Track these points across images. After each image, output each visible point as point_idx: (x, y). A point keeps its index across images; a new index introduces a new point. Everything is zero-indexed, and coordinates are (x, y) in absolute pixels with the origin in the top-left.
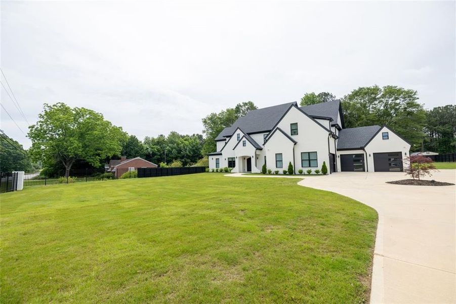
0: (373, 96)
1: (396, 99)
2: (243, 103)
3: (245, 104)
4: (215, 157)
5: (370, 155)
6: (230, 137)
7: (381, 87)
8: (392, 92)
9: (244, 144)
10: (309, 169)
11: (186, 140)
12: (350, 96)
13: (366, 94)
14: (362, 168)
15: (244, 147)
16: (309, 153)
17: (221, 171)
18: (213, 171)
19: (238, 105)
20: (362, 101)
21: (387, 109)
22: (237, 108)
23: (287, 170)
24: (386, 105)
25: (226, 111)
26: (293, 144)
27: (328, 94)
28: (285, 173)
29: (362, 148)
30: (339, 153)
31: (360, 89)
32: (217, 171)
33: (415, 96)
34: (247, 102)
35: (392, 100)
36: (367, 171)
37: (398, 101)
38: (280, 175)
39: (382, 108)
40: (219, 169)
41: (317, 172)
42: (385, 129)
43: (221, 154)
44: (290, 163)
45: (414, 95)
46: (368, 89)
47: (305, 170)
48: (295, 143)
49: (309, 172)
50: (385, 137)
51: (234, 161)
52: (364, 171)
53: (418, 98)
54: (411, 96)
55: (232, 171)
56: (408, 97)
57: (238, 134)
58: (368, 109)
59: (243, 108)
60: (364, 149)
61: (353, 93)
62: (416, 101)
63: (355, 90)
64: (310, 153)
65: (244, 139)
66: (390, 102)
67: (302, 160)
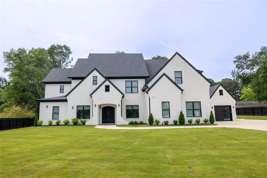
5: (212, 108)
6: (82, 79)
15: (107, 93)
16: (193, 102)
17: (67, 124)
18: (49, 125)
23: (178, 120)
28: (175, 123)
32: (58, 124)
40: (62, 121)
41: (205, 122)
43: (66, 101)
44: (181, 113)
51: (88, 111)
65: (107, 83)
67: (187, 110)
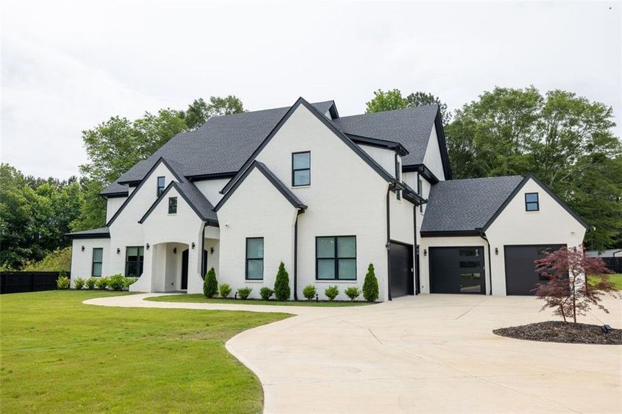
0: (524, 111)
1: (573, 122)
2: (213, 100)
3: (219, 103)
4: (91, 244)
5: (497, 251)
6: (139, 183)
7: (543, 93)
8: (562, 105)
9: (173, 208)
10: (333, 284)
11: (43, 193)
12: (475, 106)
13: (510, 103)
14: (479, 287)
15: (172, 216)
16: (336, 238)
17: (104, 286)
18: (79, 287)
19: (196, 103)
20: (503, 121)
21: (553, 146)
22: (192, 109)
23: (272, 288)
24: (553, 135)
25: (158, 115)
26: (294, 210)
27: (432, 98)
28: (266, 296)
29: (480, 233)
30: (425, 244)
31: (499, 92)
32: (91, 287)
33: (609, 119)
34: (224, 97)
35: (565, 125)
36: (491, 294)
37: (575, 128)
38: (254, 301)
39: (543, 141)
40: (98, 279)
41: (352, 294)
42: (532, 186)
43: (107, 235)
44: (282, 265)
45: (607, 115)
46: (515, 93)
47: (321, 289)
48: (302, 209)
49: (332, 294)
50: (532, 204)
51: (142, 258)
52: (483, 292)
53: (614, 125)
54: (601, 120)
55: (132, 288)
56: (596, 122)
57: (161, 178)
58: (515, 140)
59: (213, 113)
60: (483, 236)
61: (482, 98)
62: (611, 130)
63: (487, 93)
64: (340, 241)
65: (173, 193)
66: (560, 128)
67: (317, 259)
